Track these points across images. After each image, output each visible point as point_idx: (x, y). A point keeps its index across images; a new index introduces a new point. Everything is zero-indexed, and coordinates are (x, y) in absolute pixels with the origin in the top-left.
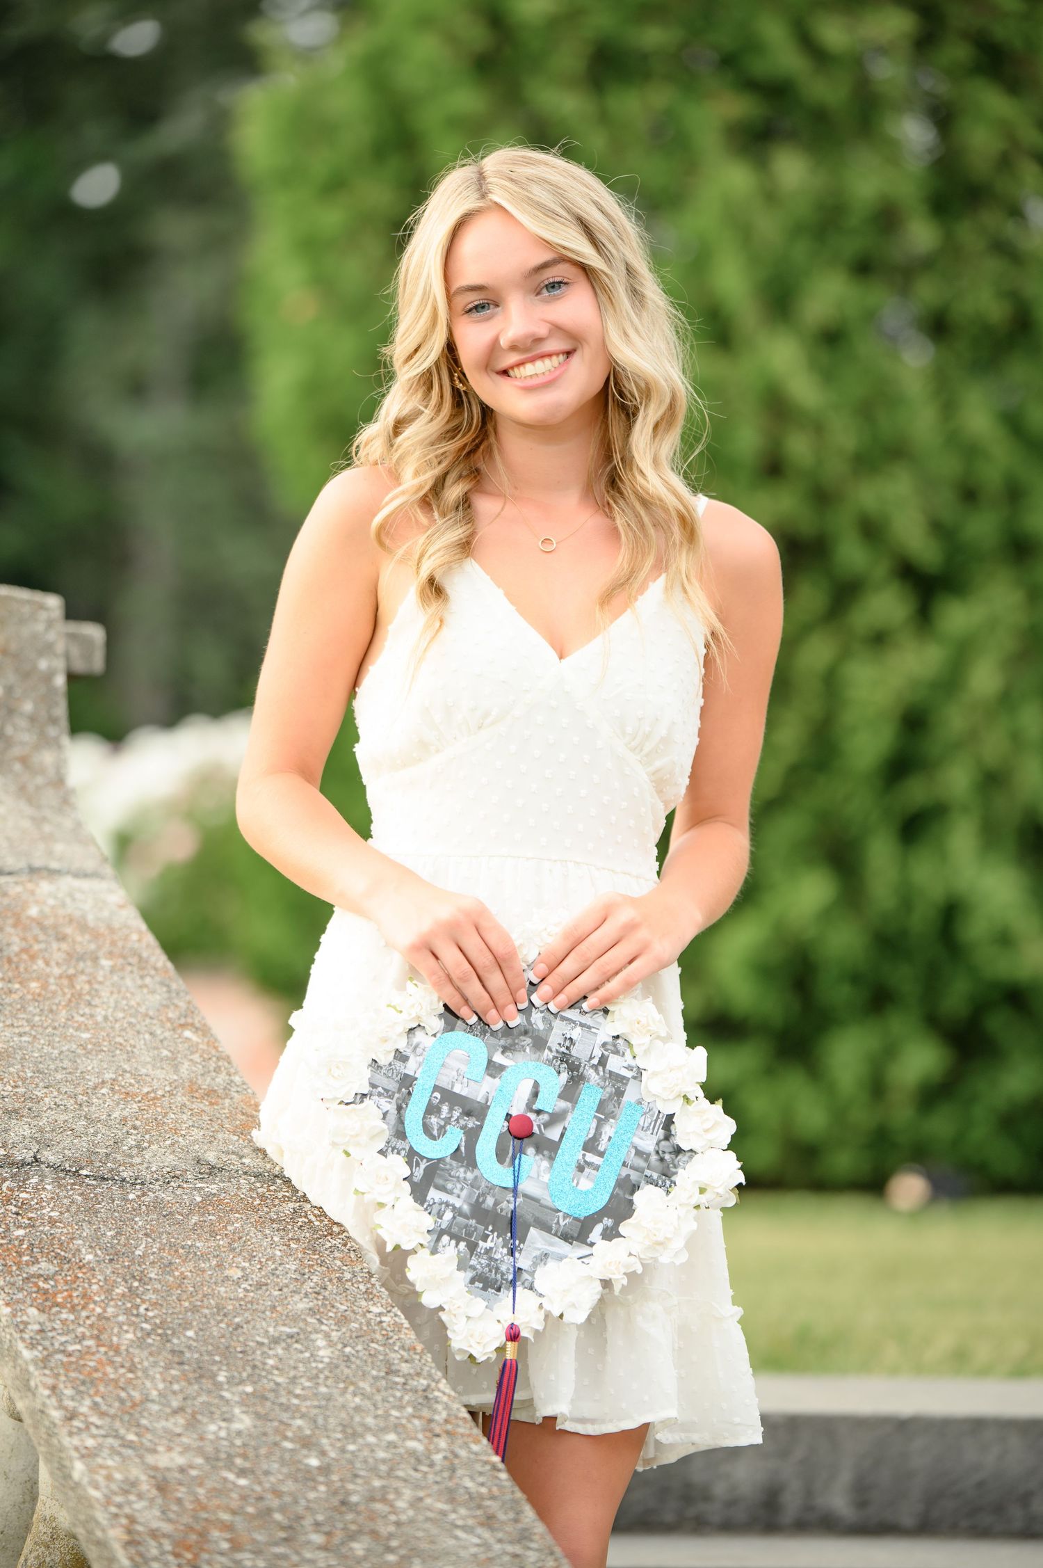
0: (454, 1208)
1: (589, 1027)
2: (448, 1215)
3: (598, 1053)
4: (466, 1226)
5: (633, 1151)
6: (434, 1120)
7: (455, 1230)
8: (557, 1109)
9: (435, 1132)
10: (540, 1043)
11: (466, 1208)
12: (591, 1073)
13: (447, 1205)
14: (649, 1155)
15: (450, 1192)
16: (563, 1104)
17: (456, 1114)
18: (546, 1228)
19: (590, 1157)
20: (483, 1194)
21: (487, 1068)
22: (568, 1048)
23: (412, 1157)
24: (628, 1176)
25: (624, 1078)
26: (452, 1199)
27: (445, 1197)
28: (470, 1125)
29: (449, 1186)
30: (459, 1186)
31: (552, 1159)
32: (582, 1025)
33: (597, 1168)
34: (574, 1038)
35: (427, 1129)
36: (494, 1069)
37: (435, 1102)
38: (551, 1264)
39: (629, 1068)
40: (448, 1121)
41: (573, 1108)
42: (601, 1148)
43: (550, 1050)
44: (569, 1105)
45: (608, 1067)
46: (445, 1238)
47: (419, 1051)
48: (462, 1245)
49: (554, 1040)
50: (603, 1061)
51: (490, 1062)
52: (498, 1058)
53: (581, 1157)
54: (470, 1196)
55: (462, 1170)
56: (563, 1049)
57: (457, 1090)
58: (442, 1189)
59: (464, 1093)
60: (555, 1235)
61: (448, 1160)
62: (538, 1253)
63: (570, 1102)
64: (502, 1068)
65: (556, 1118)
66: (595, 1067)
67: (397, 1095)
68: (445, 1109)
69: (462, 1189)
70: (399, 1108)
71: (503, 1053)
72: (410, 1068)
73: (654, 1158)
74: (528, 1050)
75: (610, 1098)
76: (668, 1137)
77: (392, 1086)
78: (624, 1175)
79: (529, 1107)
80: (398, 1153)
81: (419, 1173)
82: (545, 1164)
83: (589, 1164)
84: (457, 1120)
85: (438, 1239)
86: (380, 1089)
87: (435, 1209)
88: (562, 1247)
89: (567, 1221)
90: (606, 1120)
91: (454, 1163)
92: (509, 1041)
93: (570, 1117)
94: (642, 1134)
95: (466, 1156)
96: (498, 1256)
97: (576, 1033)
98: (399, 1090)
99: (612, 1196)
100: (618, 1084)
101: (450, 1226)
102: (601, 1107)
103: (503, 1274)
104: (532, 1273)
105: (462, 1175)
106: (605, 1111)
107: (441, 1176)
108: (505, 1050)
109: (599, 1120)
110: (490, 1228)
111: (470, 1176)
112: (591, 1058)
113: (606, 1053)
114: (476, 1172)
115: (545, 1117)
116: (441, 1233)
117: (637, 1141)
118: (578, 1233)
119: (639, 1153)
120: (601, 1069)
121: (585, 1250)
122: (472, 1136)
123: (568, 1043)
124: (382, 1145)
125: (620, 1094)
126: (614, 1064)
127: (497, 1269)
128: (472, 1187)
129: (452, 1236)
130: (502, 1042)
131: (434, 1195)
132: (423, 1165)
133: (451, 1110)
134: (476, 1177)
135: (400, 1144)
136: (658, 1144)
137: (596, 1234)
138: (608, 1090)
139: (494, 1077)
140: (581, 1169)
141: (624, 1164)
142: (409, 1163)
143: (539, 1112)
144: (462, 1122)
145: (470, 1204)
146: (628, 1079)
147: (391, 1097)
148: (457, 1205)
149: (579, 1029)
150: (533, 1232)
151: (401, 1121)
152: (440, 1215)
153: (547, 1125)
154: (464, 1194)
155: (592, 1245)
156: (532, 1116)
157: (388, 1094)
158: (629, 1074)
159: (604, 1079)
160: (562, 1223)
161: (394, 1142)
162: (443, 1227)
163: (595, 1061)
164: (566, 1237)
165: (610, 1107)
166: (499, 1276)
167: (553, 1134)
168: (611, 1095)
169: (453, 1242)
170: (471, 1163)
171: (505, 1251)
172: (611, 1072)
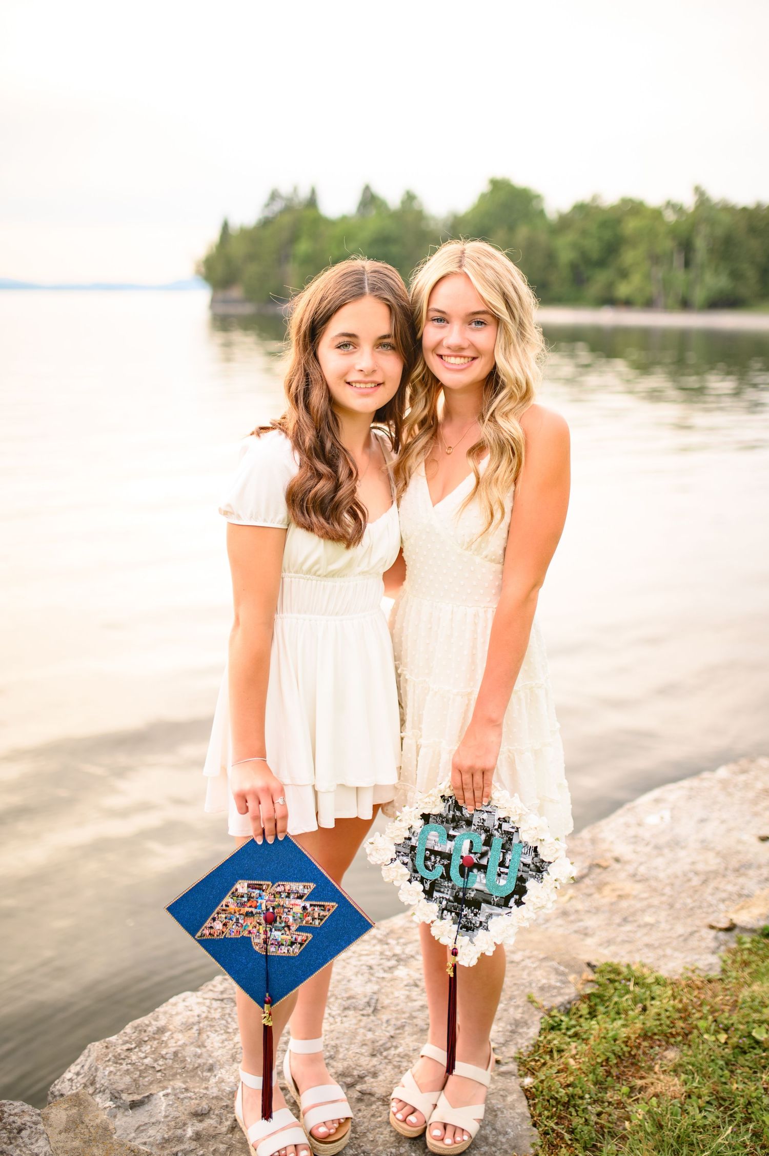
0: (446, 899)
1: (490, 812)
2: (444, 902)
3: (497, 823)
4: (453, 906)
5: (522, 864)
6: (429, 863)
7: (449, 908)
8: (483, 851)
9: (431, 868)
10: (469, 823)
11: (451, 898)
12: (495, 832)
13: (443, 898)
14: (529, 865)
15: (443, 893)
16: (485, 848)
17: (438, 859)
18: (489, 903)
19: (503, 870)
20: (458, 892)
21: (448, 837)
22: (483, 823)
23: (422, 880)
24: (522, 876)
25: (511, 832)
26: (444, 896)
27: (441, 895)
28: (446, 863)
29: (442, 890)
30: (446, 890)
31: (485, 873)
32: (487, 812)
33: (507, 874)
34: (485, 818)
35: (427, 867)
36: (451, 838)
37: (428, 855)
38: (494, 918)
39: (513, 828)
40: (435, 863)
41: (490, 849)
42: (507, 865)
43: (474, 825)
44: (488, 848)
45: (503, 829)
46: (445, 912)
47: (415, 834)
48: (453, 914)
49: (475, 821)
50: (500, 826)
51: (448, 835)
52: (452, 832)
53: (498, 870)
54: (452, 893)
55: (446, 882)
56: (480, 824)
57: (436, 848)
58: (439, 891)
59: (439, 850)
60: (494, 905)
61: (439, 879)
62: (487, 914)
63: (489, 846)
64: (454, 837)
65: (484, 855)
66: (497, 830)
67: (410, 855)
68: (433, 858)
69: (448, 891)
70: (412, 860)
71: (453, 830)
72: (414, 842)
73: (532, 866)
74: (464, 827)
75: (507, 842)
76: (537, 855)
77: (408, 851)
78: (519, 875)
79: (470, 851)
80: (417, 880)
81: (427, 887)
82: (483, 875)
83: (502, 873)
84: (439, 862)
85: (442, 913)
86: (402, 853)
87: (438, 900)
88: (498, 910)
89: (498, 898)
90: (507, 852)
91: (442, 880)
92: (455, 824)
93: (490, 853)
94: (524, 856)
95: (447, 877)
96: (470, 917)
97: (485, 816)
98: (411, 853)
99: (516, 885)
100: (509, 836)
101: (446, 907)
102: (503, 847)
103: (474, 924)
104: (487, 923)
105: (447, 885)
106: (505, 848)
107: (437, 886)
108: (454, 828)
109: (503, 853)
110: (464, 906)
111: (450, 885)
112: (494, 826)
113: (501, 823)
114: (452, 883)
115: (479, 855)
116: (443, 910)
117: (522, 859)
118: (504, 903)
119: (525, 865)
120: (500, 830)
121: (508, 910)
122: (447, 867)
123: (482, 821)
124: (408, 877)
125: (511, 840)
126: (505, 827)
127: (471, 922)
128: (452, 889)
129: (448, 911)
130: (452, 825)
131: (436, 894)
132: (429, 883)
133: (435, 858)
134: (453, 885)
135: (416, 875)
136: (533, 859)
137: (512, 902)
138: (505, 839)
139: (451, 841)
140: (499, 875)
141: (519, 870)
142: (422, 883)
143: (475, 853)
144: (442, 862)
145: (453, 897)
146: (513, 833)
147: (407, 856)
148: (448, 898)
149: (486, 814)
150: (483, 905)
151: (414, 865)
152: (441, 903)
153: (480, 858)
154: (449, 892)
155: (511, 907)
156: (472, 856)
157: (406, 855)
158: (513, 830)
159: (502, 834)
160: (496, 900)
161: (414, 874)
162: (443, 907)
163: (496, 827)
164: (499, 905)
165: (507, 846)
166: (472, 925)
167: (484, 862)
168: (506, 840)
169: (449, 913)
170: (449, 879)
171: (473, 915)
172: (504, 831)
